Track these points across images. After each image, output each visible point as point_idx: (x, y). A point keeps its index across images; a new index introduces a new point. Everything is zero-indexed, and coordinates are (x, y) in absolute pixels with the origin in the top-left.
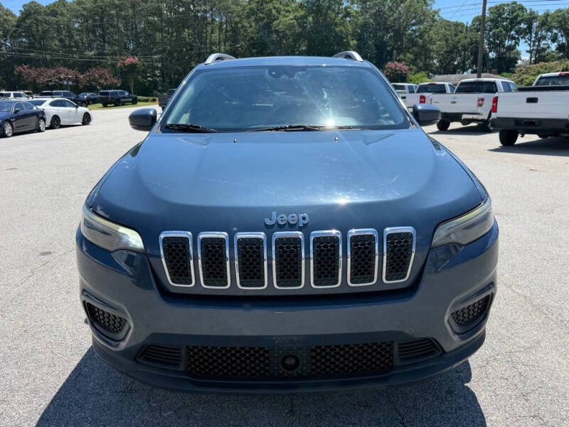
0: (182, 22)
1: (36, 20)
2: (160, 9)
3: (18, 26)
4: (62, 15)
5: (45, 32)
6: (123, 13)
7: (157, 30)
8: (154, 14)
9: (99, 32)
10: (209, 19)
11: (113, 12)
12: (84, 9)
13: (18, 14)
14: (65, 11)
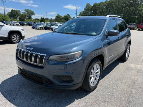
0: (131, 5)
1: (96, 7)
2: (125, 2)
3: (92, 8)
4: (101, 5)
5: (97, 9)
6: (115, 4)
7: (123, 8)
8: (124, 4)
9: (109, 9)
10: (140, 4)
11: (113, 4)
12: (106, 4)
13: (92, 6)
14: (102, 4)
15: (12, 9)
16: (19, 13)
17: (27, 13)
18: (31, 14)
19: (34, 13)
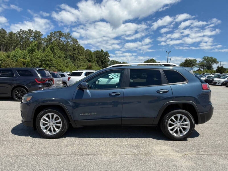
15: (187, 59)
16: (194, 63)
17: (206, 62)
18: (212, 63)
19: (217, 60)
